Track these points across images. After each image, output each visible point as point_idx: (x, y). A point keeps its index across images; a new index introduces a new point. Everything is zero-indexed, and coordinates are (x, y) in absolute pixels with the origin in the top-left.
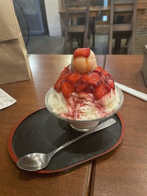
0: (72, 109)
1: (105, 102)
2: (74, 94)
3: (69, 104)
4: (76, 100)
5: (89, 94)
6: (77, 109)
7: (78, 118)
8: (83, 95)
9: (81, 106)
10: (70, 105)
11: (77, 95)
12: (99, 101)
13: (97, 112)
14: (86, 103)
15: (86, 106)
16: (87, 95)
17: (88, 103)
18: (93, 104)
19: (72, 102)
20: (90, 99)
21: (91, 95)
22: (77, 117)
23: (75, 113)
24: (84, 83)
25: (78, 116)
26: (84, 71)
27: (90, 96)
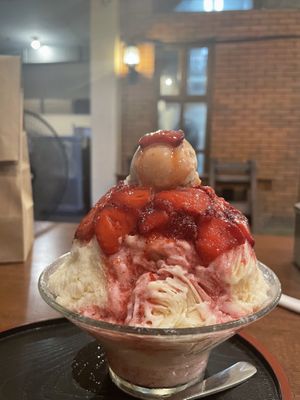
0: (122, 290)
1: (229, 272)
2: (131, 239)
3: (113, 274)
4: (136, 260)
5: (179, 242)
6: (138, 289)
7: (140, 321)
8: (160, 243)
9: (153, 279)
10: (115, 277)
11: (141, 244)
12: (210, 269)
13: (204, 306)
14: (168, 269)
15: (168, 279)
16: (171, 244)
17: (177, 270)
18: (192, 277)
19: (123, 266)
20: (182, 258)
21: (186, 245)
22: (136, 318)
23: (129, 306)
24: (165, 208)
25: (141, 314)
26: (167, 182)
27: (184, 250)
